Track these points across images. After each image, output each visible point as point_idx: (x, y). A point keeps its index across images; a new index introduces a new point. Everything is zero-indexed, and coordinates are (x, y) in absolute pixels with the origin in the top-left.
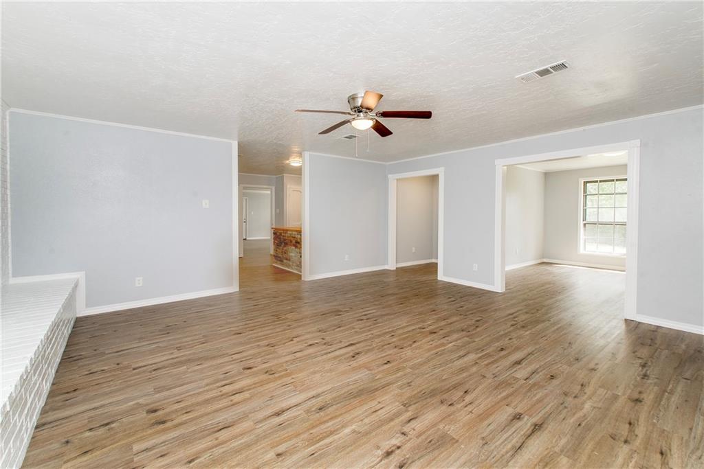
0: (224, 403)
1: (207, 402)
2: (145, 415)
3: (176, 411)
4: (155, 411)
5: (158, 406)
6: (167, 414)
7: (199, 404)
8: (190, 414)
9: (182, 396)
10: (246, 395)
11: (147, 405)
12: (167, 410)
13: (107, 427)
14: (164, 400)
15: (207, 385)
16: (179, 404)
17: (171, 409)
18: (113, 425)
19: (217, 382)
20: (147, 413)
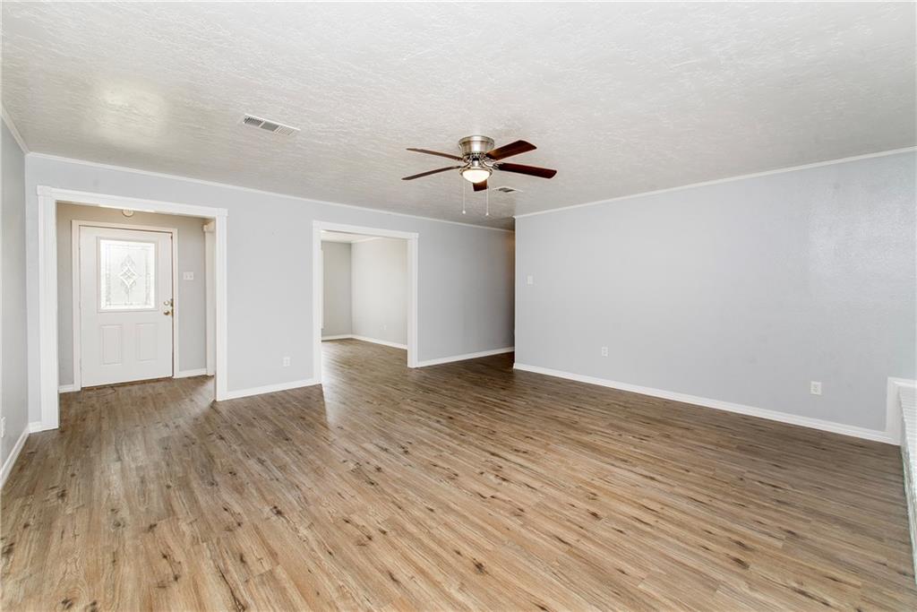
0: (668, 512)
1: (680, 525)
2: (751, 566)
3: (718, 542)
4: (738, 561)
5: (731, 564)
6: (729, 547)
7: (691, 530)
8: (709, 530)
9: (694, 550)
10: (645, 502)
11: (741, 576)
12: (726, 551)
13: (803, 589)
14: (717, 564)
15: (655, 538)
16: (708, 547)
17: (720, 548)
18: (795, 585)
19: (643, 531)
20: (748, 567)
